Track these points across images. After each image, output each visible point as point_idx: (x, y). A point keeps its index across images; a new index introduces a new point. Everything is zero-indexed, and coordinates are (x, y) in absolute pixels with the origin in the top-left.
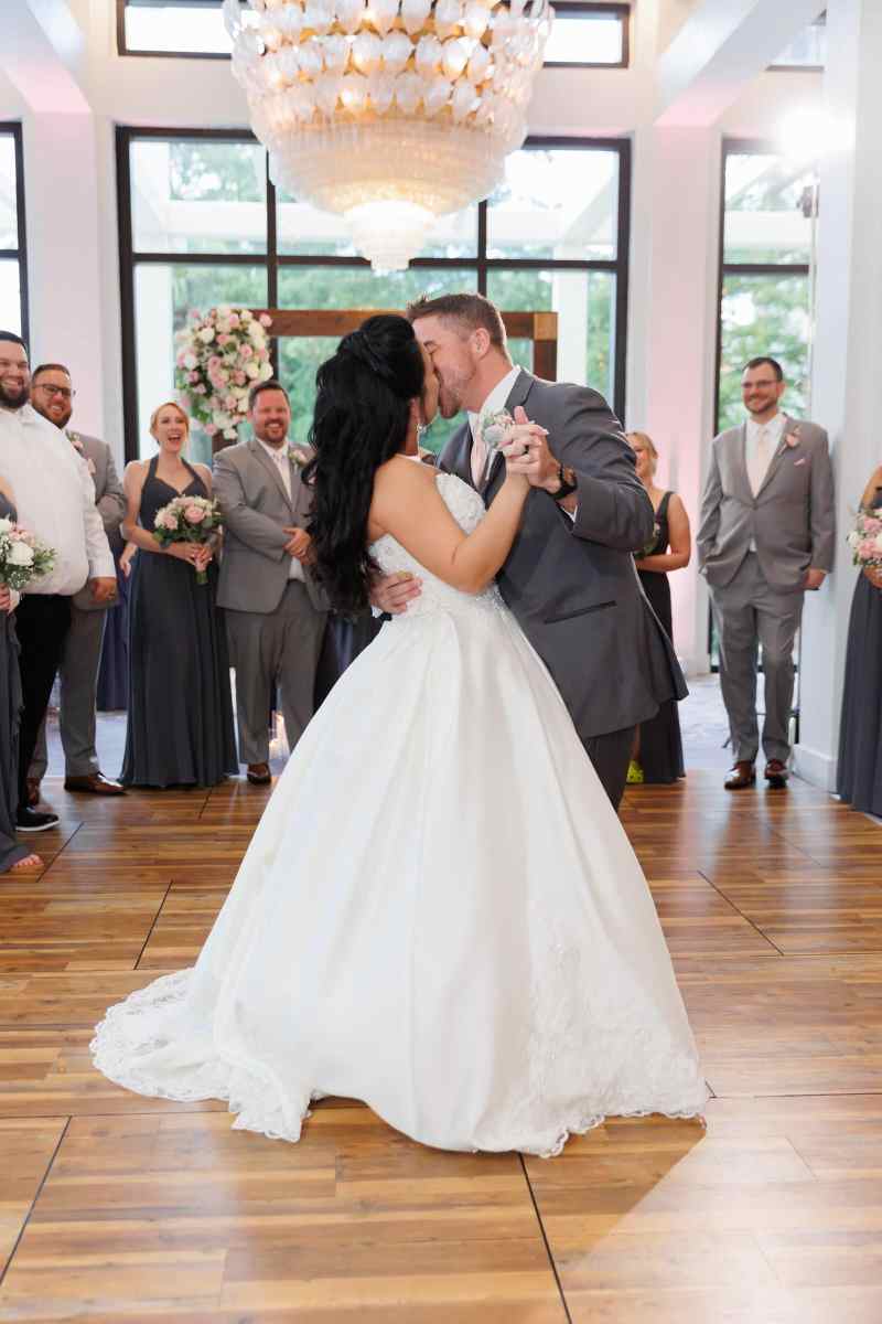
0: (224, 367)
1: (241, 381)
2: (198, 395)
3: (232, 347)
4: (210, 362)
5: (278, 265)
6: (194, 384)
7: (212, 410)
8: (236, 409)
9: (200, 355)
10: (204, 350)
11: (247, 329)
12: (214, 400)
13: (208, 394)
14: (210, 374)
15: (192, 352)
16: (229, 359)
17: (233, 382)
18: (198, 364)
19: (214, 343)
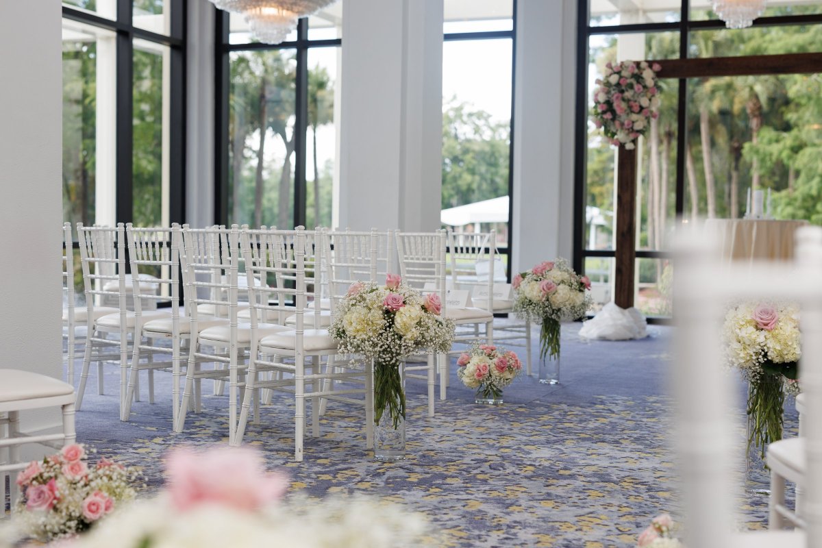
0: (623, 100)
1: (637, 109)
2: (607, 119)
3: (631, 86)
4: (614, 98)
5: (688, 28)
6: (604, 112)
7: (617, 130)
8: (632, 128)
9: (608, 93)
10: (611, 89)
11: (641, 74)
12: (617, 123)
13: (613, 119)
14: (615, 105)
15: (603, 91)
16: (628, 94)
17: (631, 110)
18: (607, 99)
19: (618, 85)
